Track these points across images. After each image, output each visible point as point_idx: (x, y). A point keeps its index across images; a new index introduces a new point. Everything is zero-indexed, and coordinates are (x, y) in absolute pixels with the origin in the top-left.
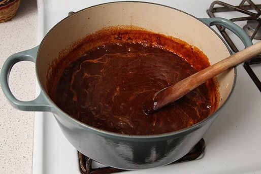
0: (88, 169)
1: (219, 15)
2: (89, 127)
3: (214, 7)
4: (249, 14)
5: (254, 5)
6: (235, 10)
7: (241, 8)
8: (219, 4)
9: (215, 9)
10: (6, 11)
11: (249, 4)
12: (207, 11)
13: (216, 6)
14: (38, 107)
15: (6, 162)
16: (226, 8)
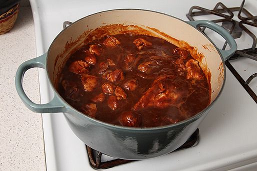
0: (98, 163)
1: (198, 18)
2: (104, 124)
3: (193, 11)
4: (223, 17)
5: (227, 8)
6: (211, 13)
7: (216, 12)
8: (197, 8)
9: (194, 13)
10: (5, 23)
11: (222, 8)
12: (187, 15)
13: (194, 10)
14: (54, 108)
15: (21, 162)
16: (203, 12)
